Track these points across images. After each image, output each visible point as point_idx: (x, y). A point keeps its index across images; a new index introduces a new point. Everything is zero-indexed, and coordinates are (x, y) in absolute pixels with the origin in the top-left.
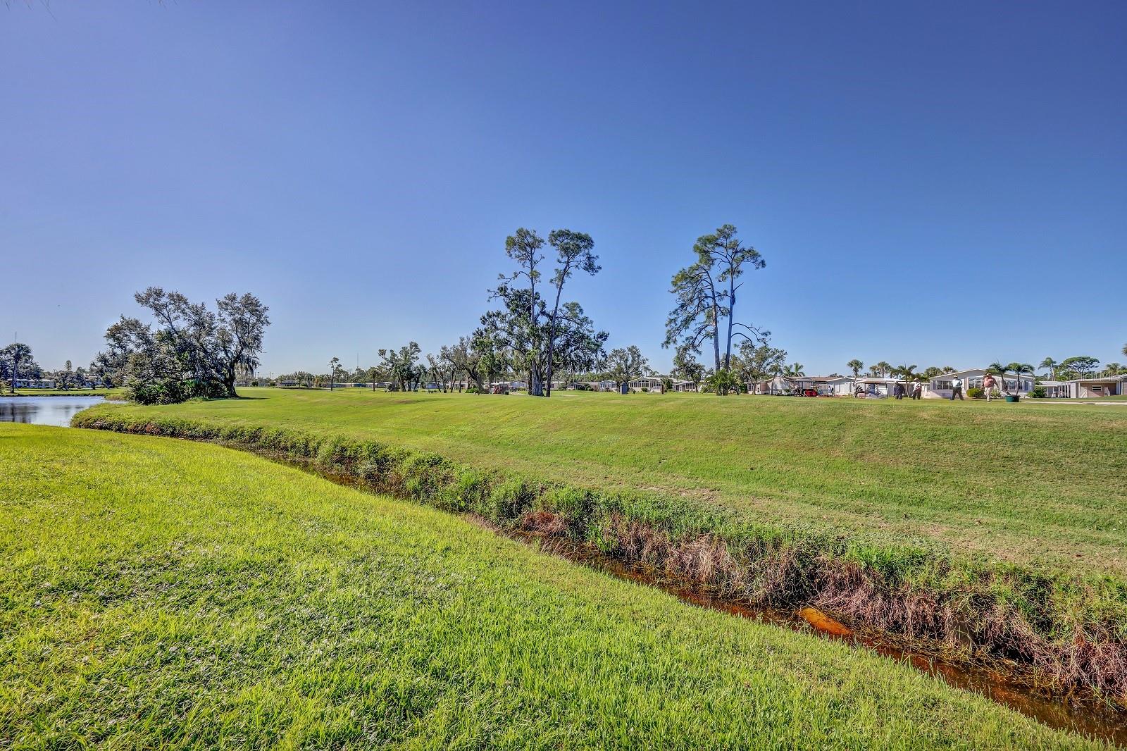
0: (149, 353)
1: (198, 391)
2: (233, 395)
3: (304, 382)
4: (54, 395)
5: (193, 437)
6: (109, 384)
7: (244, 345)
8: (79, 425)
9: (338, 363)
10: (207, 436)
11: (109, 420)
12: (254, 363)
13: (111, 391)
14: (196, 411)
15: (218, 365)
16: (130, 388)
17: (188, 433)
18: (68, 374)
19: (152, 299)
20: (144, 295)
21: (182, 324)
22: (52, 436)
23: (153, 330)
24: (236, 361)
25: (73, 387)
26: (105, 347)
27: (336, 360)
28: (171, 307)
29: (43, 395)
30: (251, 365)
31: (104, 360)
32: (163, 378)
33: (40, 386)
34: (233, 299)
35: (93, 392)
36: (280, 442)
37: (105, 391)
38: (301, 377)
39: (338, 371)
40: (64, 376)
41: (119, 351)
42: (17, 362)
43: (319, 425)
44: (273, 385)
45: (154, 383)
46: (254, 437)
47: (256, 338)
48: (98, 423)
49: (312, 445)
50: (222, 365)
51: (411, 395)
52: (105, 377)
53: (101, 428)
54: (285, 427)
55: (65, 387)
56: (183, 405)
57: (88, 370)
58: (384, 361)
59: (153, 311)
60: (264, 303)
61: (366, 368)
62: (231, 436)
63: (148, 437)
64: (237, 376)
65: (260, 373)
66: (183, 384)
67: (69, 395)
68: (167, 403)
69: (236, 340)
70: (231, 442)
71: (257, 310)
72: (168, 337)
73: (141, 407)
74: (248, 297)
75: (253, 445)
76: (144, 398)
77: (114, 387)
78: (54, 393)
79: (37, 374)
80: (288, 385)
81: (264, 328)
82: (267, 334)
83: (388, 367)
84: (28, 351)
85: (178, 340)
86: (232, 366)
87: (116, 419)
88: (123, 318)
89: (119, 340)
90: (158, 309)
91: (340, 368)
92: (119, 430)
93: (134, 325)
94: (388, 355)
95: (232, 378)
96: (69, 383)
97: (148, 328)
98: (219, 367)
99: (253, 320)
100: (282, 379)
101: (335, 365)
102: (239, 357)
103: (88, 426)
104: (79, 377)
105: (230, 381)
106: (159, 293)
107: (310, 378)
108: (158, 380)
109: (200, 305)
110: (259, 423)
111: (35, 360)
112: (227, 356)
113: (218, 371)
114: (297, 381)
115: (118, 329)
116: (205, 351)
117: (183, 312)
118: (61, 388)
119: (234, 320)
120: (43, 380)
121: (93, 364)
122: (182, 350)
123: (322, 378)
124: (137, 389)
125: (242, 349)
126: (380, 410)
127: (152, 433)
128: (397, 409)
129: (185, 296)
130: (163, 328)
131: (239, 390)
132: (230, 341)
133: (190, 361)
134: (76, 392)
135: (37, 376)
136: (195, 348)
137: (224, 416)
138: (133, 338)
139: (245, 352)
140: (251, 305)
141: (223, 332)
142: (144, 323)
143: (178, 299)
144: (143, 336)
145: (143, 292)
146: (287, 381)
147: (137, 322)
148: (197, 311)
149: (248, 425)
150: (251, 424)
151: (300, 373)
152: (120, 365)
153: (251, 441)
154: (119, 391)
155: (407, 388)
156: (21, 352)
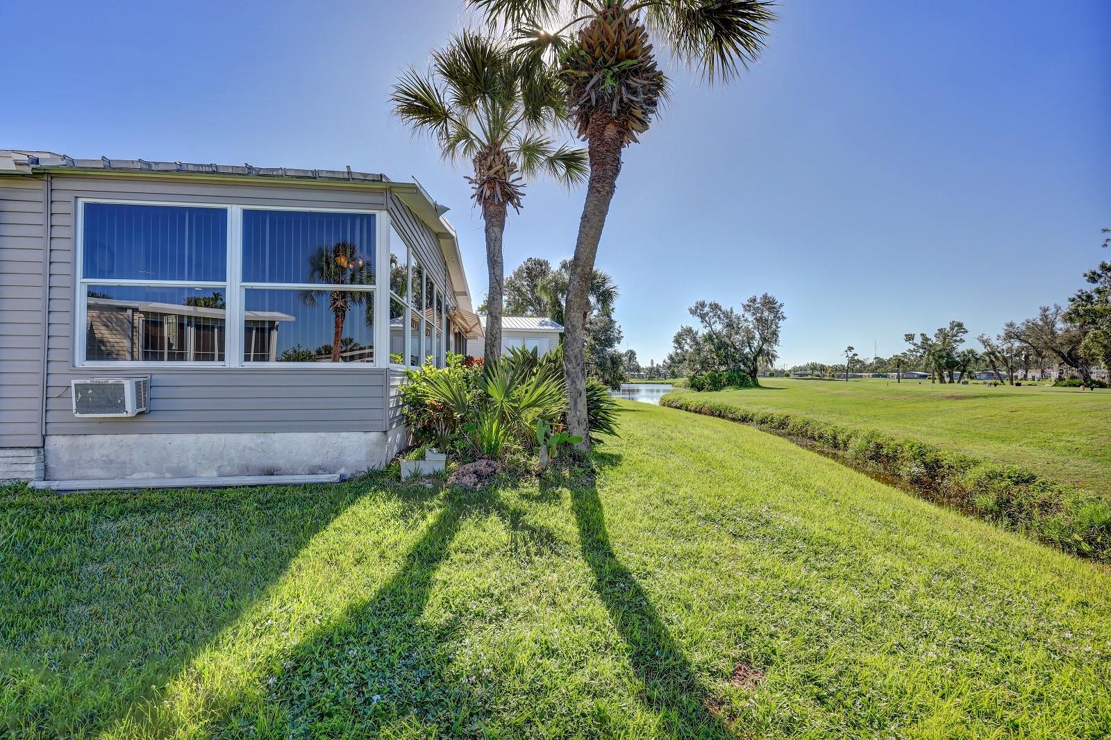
0: (698, 351)
1: (731, 382)
2: (757, 386)
3: (816, 373)
4: (646, 383)
5: (734, 420)
6: (674, 376)
7: (764, 340)
8: (664, 405)
9: (854, 352)
10: (744, 420)
11: (680, 402)
12: (773, 356)
13: (676, 380)
14: (729, 397)
15: (745, 359)
16: (687, 379)
17: (730, 415)
18: (653, 368)
19: (699, 311)
20: (693, 308)
21: (718, 327)
23: (700, 334)
24: (758, 355)
25: (655, 378)
26: (672, 349)
27: (851, 348)
28: (710, 314)
29: (642, 383)
30: (770, 357)
31: (671, 358)
32: (706, 371)
33: (640, 377)
34: (754, 300)
36: (807, 431)
37: (671, 380)
38: (814, 367)
39: (853, 361)
40: (651, 370)
41: (679, 351)
42: (630, 362)
43: (845, 418)
44: (788, 375)
45: (702, 375)
46: (783, 424)
47: (775, 333)
48: (673, 405)
49: (841, 438)
50: (747, 358)
51: (957, 388)
52: (671, 370)
53: (676, 407)
54: (810, 417)
55: (651, 378)
56: (723, 392)
57: (662, 366)
58: (912, 347)
59: (699, 319)
60: (779, 300)
61: (886, 356)
62: (763, 422)
63: (703, 416)
64: (759, 368)
65: (778, 365)
66: (721, 375)
67: (654, 383)
68: (711, 390)
69: (757, 336)
70: (765, 426)
71: (774, 308)
72: (709, 338)
73: (696, 393)
74: (765, 297)
75: (783, 431)
76: (698, 387)
77: (677, 378)
78: (647, 381)
79: (638, 369)
80: (801, 375)
81: (781, 323)
82: (784, 328)
83: (918, 354)
84: (635, 354)
85: (716, 340)
86: (755, 359)
87: (684, 401)
88: (682, 327)
89: (679, 344)
90: (703, 317)
91: (856, 358)
92: (686, 410)
93: (689, 331)
94: (918, 340)
95: (755, 370)
96: (654, 374)
97: (697, 333)
98: (746, 361)
99: (771, 317)
100: (795, 370)
101: (850, 354)
102: (761, 351)
103: (670, 406)
104: (658, 371)
105: (754, 373)
106: (703, 305)
107: (823, 368)
108: (704, 373)
109: (729, 310)
110: (786, 412)
111: (637, 360)
112: (751, 350)
113: (744, 364)
114: (809, 372)
115: (679, 335)
116: (735, 348)
117: (719, 317)
118: (649, 379)
119: (756, 319)
120: (642, 373)
121: (665, 361)
122: (719, 349)
123: (835, 369)
124: (692, 378)
125: (763, 344)
126: (920, 405)
127: (705, 414)
128: (944, 405)
129: (720, 304)
130: (706, 331)
131: (761, 380)
132: (753, 338)
133: (725, 357)
134: (657, 382)
135: (638, 371)
136: (728, 345)
137: (755, 404)
138: (688, 341)
139: (765, 347)
140: (769, 303)
141: (748, 331)
142: (695, 329)
143: (715, 307)
144: (694, 339)
145: (693, 306)
146: (799, 372)
147: (690, 328)
148: (728, 315)
149: (777, 413)
150: (779, 412)
151: (813, 364)
152: (680, 362)
153: (780, 427)
154: (680, 381)
155: (947, 380)
156: (632, 355)
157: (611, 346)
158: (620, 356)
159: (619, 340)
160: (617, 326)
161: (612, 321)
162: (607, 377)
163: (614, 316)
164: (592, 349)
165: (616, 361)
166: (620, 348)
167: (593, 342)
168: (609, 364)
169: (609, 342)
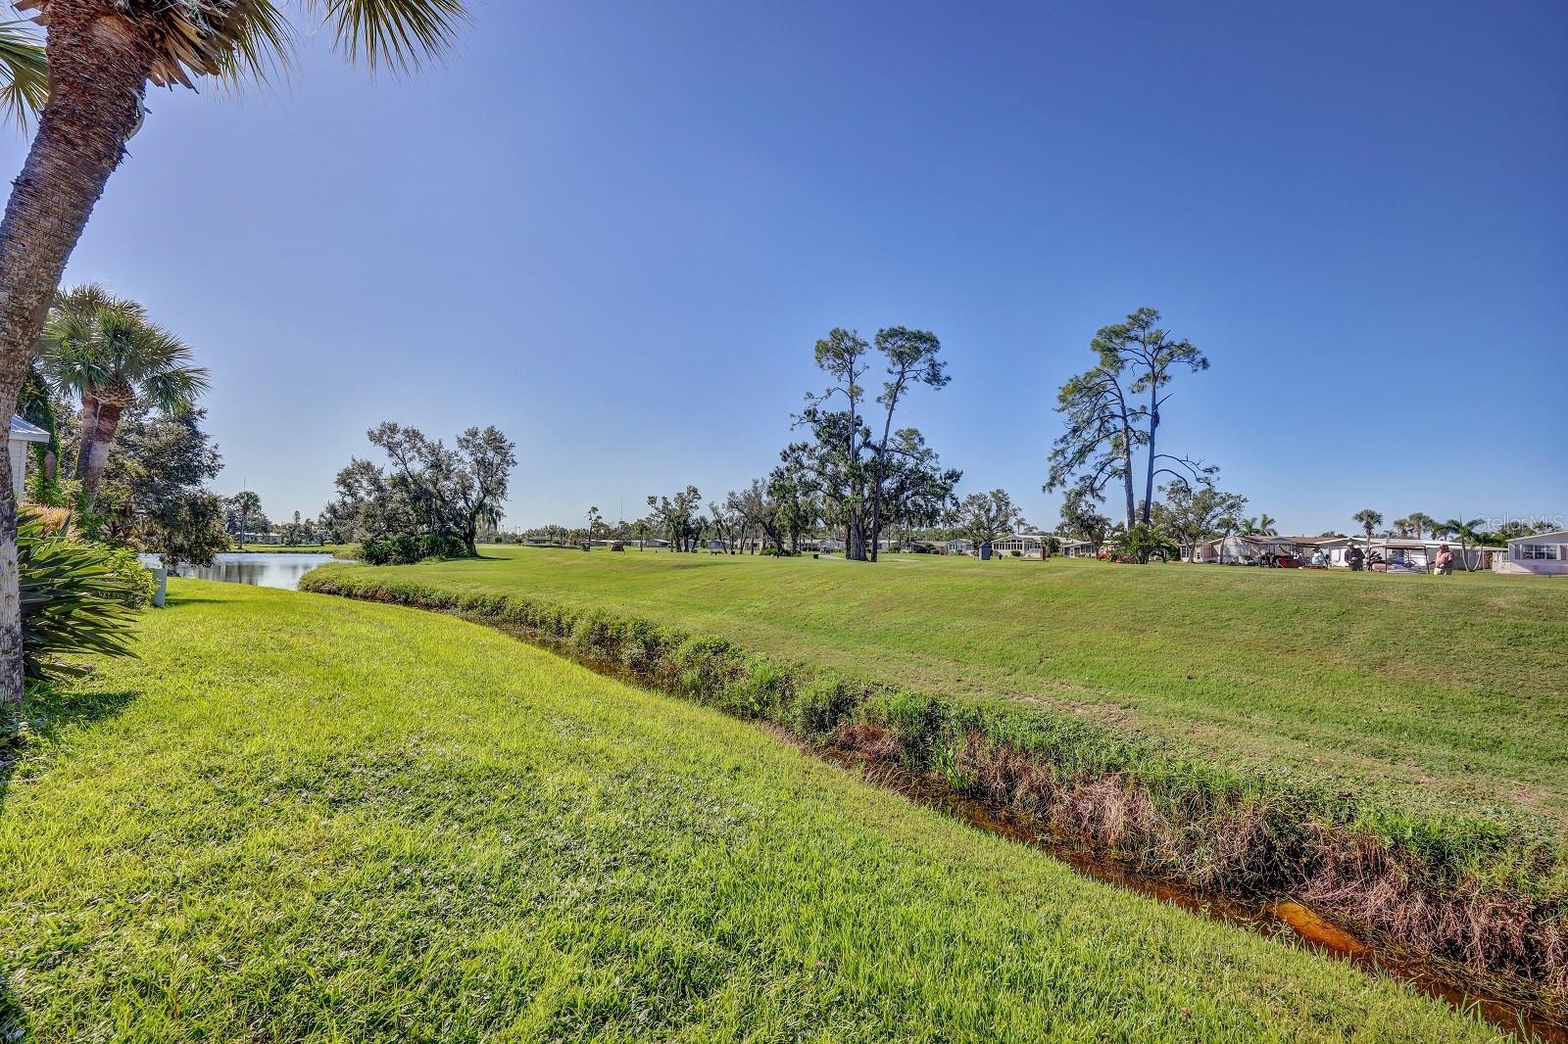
0: (382, 502)
1: (433, 550)
2: (474, 555)
3: (555, 538)
4: (281, 552)
5: (428, 607)
6: (338, 539)
7: (487, 491)
8: (307, 589)
9: (598, 514)
10: (444, 605)
11: (338, 583)
12: (497, 514)
13: (340, 547)
14: (431, 575)
15: (457, 517)
16: (360, 545)
17: (423, 601)
18: (296, 526)
19: (385, 436)
20: (377, 432)
21: (417, 466)
22: (278, 602)
23: (386, 474)
24: (477, 512)
25: (300, 542)
26: (334, 495)
27: (595, 509)
28: (406, 445)
29: (270, 552)
30: (494, 516)
31: (333, 510)
32: (395, 533)
33: (267, 540)
34: (474, 434)
35: (321, 549)
36: (527, 616)
37: (333, 547)
38: (553, 531)
39: (597, 525)
40: (293, 529)
41: (349, 500)
42: (245, 513)
43: (573, 595)
44: (520, 542)
45: (386, 539)
46: (497, 608)
47: (501, 483)
48: (326, 587)
49: (566, 620)
50: (461, 516)
51: (688, 557)
52: (334, 530)
53: (329, 592)
54: (533, 595)
55: (292, 543)
56: (418, 565)
57: (316, 523)
58: (654, 512)
59: (386, 451)
60: (509, 438)
61: (631, 521)
62: (470, 607)
63: (378, 605)
64: (479, 531)
65: (505, 526)
66: (418, 540)
67: (297, 552)
68: (399, 563)
69: (477, 485)
70: (472, 614)
71: (501, 448)
72: (401, 482)
73: (372, 568)
74: (491, 431)
75: (496, 618)
76: (375, 557)
77: (343, 543)
78: (282, 549)
79: (265, 527)
80: (537, 542)
81: (510, 470)
82: (514, 477)
83: (660, 520)
84: (257, 500)
85: (413, 486)
86: (473, 518)
87: (345, 581)
88: (354, 460)
89: (349, 486)
90: (392, 449)
91: (600, 521)
92: (349, 595)
93: (367, 468)
94: (660, 504)
95: (473, 533)
96: (297, 537)
97: (380, 472)
98: (458, 519)
99: (497, 460)
100: (530, 534)
101: (594, 517)
102: (481, 506)
103: (318, 590)
104: (307, 530)
105: (469, 537)
106: (393, 429)
107: (563, 533)
108: (390, 535)
109: (437, 443)
110: (503, 591)
111: (263, 511)
112: (467, 505)
113: (456, 524)
114: (547, 537)
115: (349, 473)
116: (443, 500)
117: (419, 451)
118: (288, 544)
119: (476, 460)
120: (272, 534)
121: (322, 516)
122: (417, 499)
123: (578, 534)
124: (368, 545)
125: (484, 497)
126: (651, 576)
127: (383, 601)
128: (670, 576)
129: (421, 432)
130: (396, 471)
131: (481, 548)
132: (471, 487)
133: (426, 512)
134: (303, 549)
135: (265, 530)
136: (431, 495)
137: (462, 581)
138: (365, 484)
139: (487, 501)
140: (495, 440)
141: (463, 476)
142: (377, 466)
143: (414, 435)
144: (375, 481)
145: (376, 429)
146: (535, 538)
147: (369, 464)
148: (434, 451)
149: (490, 593)
150: (494, 592)
151: (552, 527)
152: (351, 516)
153: (492, 613)
154: (348, 548)
155: (683, 548)
156: (250, 501)
157: (193, 481)
158: (214, 502)
159: (212, 471)
160: (208, 445)
161: (195, 433)
162: (179, 539)
163: (201, 426)
164: (141, 485)
165: (202, 510)
167: (142, 471)
168: (185, 514)
169: (191, 474)
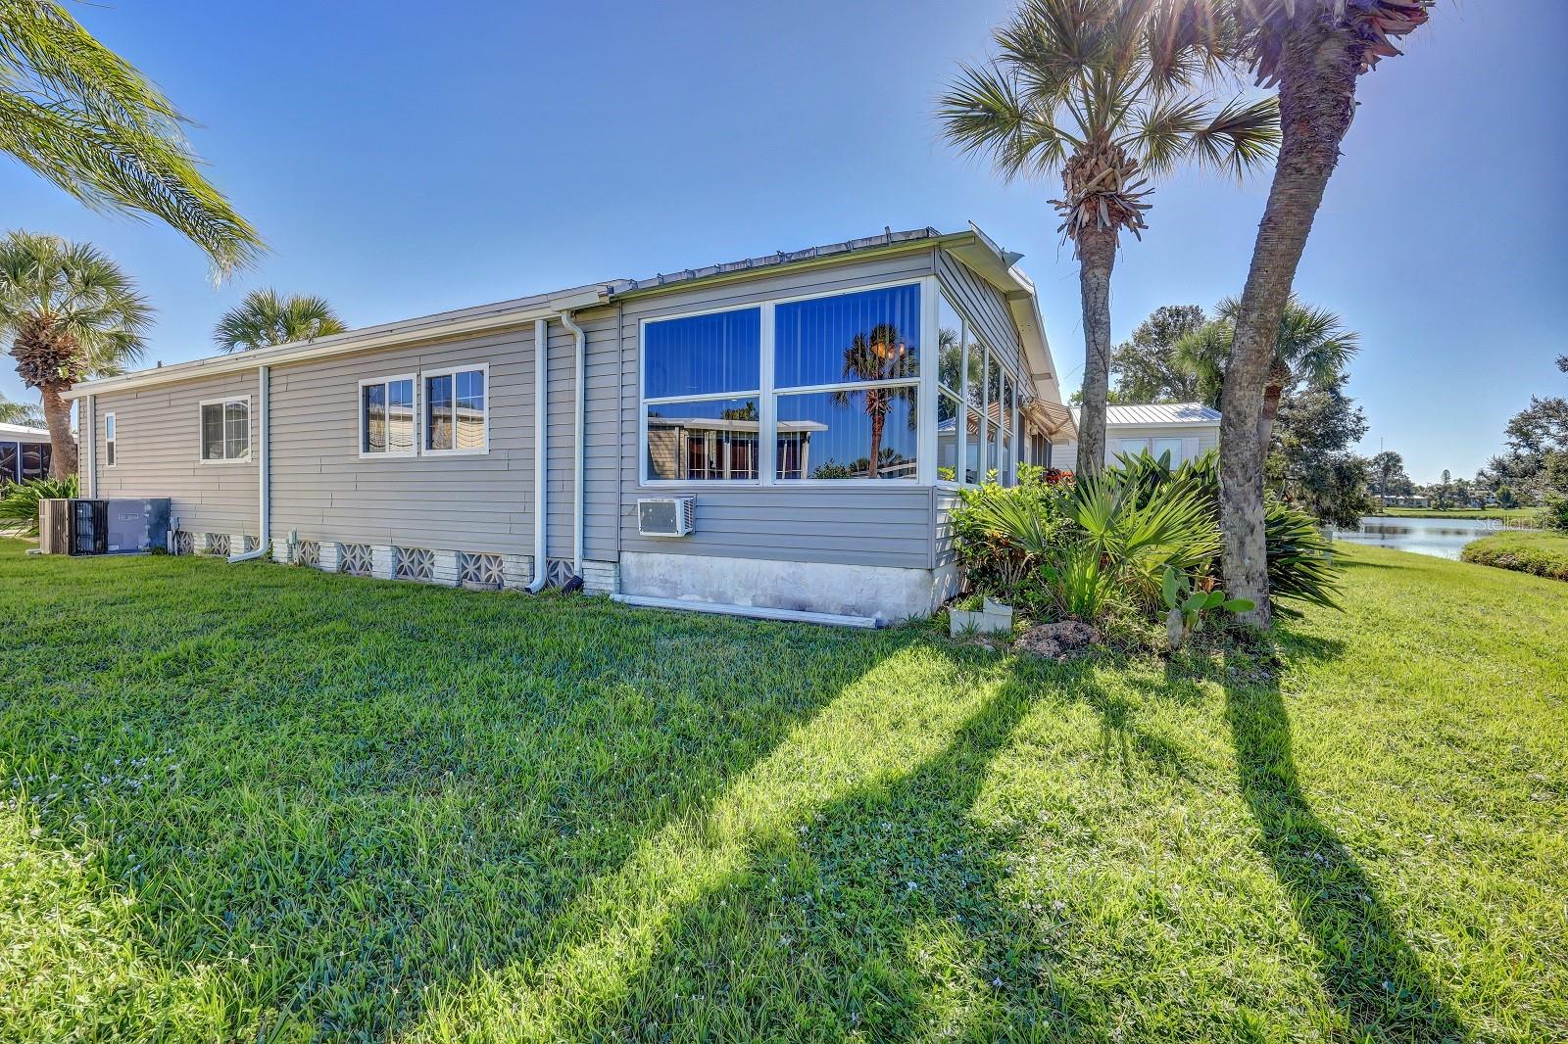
4: (1429, 517)
6: (1508, 501)
8: (1474, 560)
11: (1521, 557)
13: (1515, 512)
16: (1546, 509)
18: (1446, 488)
22: (1429, 571)
25: (1452, 506)
26: (1502, 447)
29: (1415, 517)
33: (1410, 504)
35: (1482, 514)
37: (1500, 512)
40: (1442, 491)
41: (1524, 452)
42: (1386, 475)
48: (1501, 561)
52: (1500, 491)
53: (1509, 567)
55: (1441, 507)
57: (1473, 482)
67: (1449, 517)
77: (1513, 507)
78: (1430, 513)
79: (1407, 489)
84: (1399, 461)
87: (1533, 556)
88: (1536, 401)
89: (1526, 436)
92: (1539, 573)
93: (1558, 407)
96: (1449, 500)
103: (1490, 563)
104: (1462, 492)
111: (1404, 472)
115: (1527, 418)
118: (1436, 508)
120: (1416, 497)
121: (1482, 474)
134: (1458, 514)
135: (1408, 492)
138: (1554, 429)
152: (1528, 474)
154: (1527, 513)
156: (1391, 462)
157: (1337, 446)
158: (1359, 465)
159: (1356, 434)
160: (1352, 408)
161: (1339, 400)
162: (1326, 503)
163: (1345, 391)
164: (1293, 453)
165: (1348, 474)
166: (1359, 450)
167: (1295, 441)
168: (1332, 478)
169: (1335, 439)
